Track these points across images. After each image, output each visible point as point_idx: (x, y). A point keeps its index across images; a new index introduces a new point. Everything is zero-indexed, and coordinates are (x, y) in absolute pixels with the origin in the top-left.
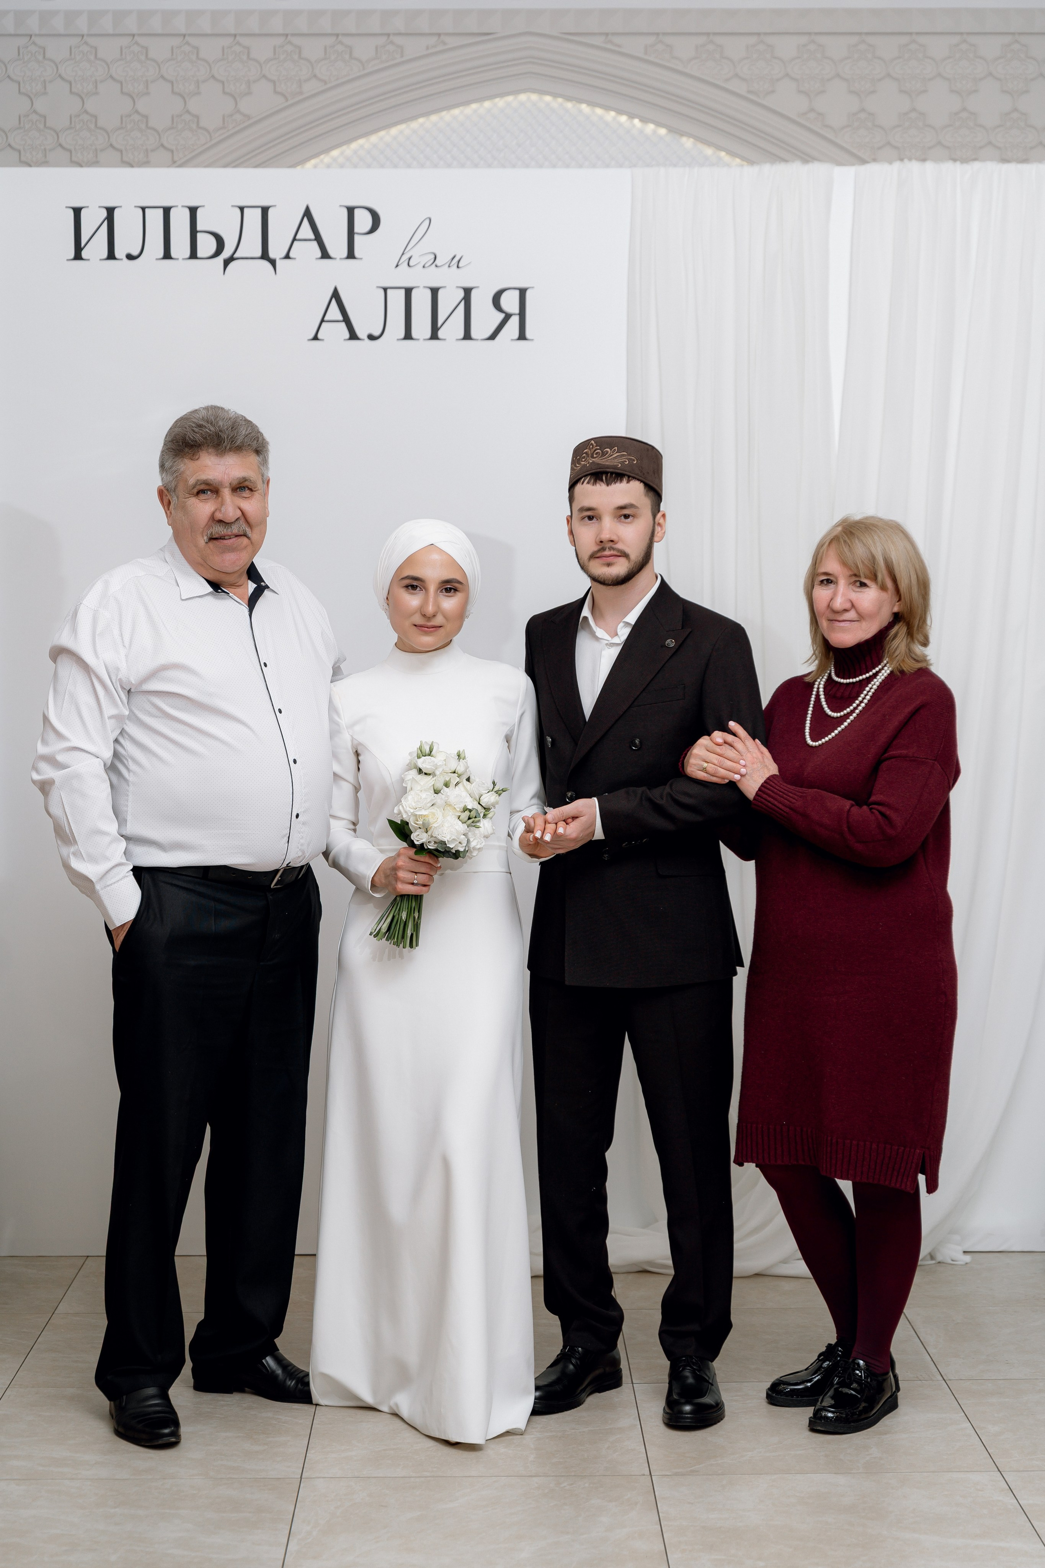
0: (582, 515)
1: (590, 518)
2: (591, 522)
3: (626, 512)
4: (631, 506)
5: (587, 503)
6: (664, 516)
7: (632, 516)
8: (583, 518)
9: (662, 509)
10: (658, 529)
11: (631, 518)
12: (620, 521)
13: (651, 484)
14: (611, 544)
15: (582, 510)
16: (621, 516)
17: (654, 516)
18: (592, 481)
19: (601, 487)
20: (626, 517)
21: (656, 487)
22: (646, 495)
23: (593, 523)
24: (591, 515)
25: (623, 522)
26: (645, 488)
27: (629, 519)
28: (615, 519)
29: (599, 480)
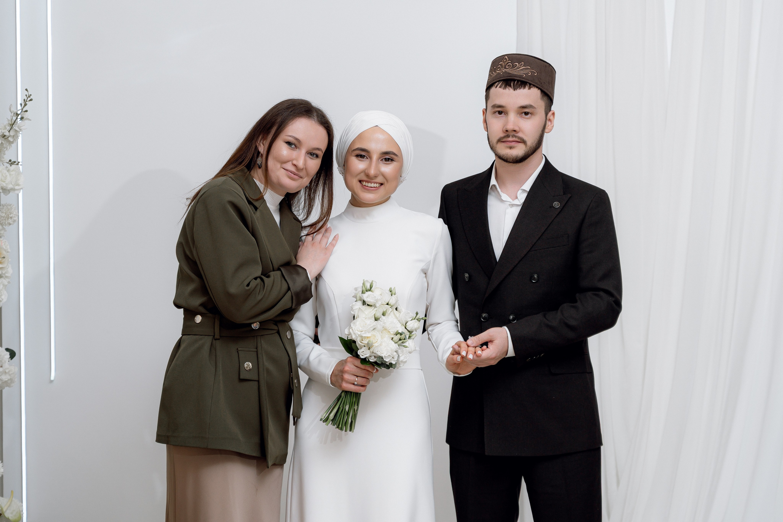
0: (494, 111)
1: (500, 113)
2: (500, 115)
3: (526, 110)
4: (531, 106)
5: (498, 102)
6: (553, 114)
7: (531, 114)
8: (495, 112)
9: (552, 109)
10: (548, 123)
11: (529, 115)
12: (521, 117)
13: (546, 91)
14: (514, 133)
15: (494, 106)
16: (522, 113)
17: (546, 114)
18: (503, 86)
19: (509, 91)
20: (527, 114)
21: (549, 94)
22: (542, 98)
23: (502, 116)
24: (501, 111)
25: (524, 118)
26: (541, 94)
27: (528, 116)
28: (518, 115)
29: (508, 86)
